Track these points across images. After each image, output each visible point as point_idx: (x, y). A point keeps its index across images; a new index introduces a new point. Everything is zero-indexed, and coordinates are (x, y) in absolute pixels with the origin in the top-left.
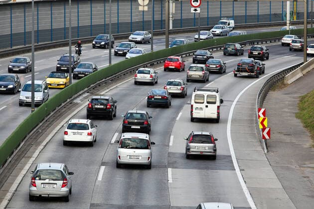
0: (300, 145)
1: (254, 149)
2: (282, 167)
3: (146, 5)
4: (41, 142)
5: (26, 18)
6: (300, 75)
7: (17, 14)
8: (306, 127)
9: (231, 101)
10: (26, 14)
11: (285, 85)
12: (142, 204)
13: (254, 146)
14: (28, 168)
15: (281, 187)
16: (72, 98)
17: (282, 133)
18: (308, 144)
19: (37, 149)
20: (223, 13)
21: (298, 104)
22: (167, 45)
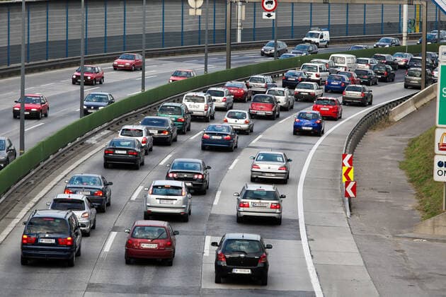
0: (398, 206)
1: (332, 211)
2: (368, 237)
3: (200, 8)
4: (31, 198)
5: (30, 24)
6: (411, 109)
7: (18, 18)
8: (411, 181)
9: (310, 144)
10: (31, 18)
11: (390, 123)
12: (161, 285)
13: (334, 206)
14: (7, 233)
15: (362, 264)
16: (84, 137)
17: (376, 189)
18: (410, 206)
19: (24, 207)
20: (315, 22)
21: (406, 149)
22: (229, 65)
